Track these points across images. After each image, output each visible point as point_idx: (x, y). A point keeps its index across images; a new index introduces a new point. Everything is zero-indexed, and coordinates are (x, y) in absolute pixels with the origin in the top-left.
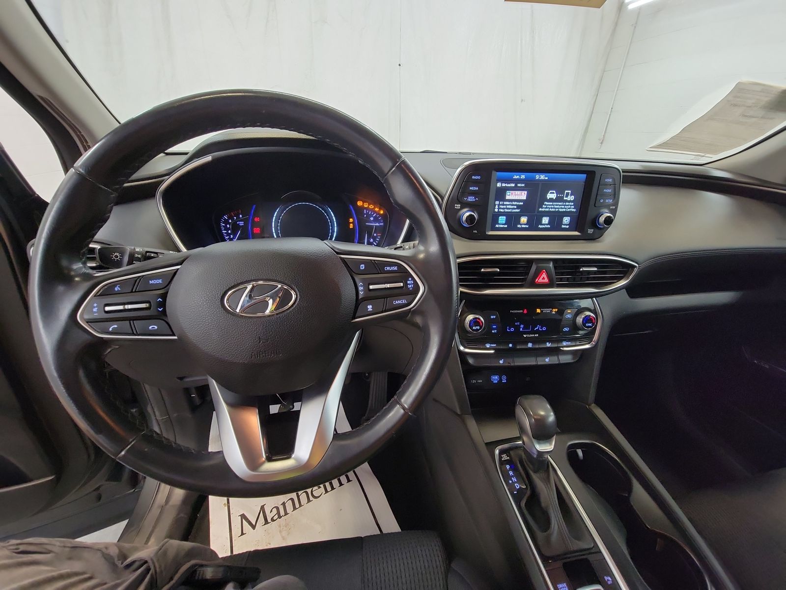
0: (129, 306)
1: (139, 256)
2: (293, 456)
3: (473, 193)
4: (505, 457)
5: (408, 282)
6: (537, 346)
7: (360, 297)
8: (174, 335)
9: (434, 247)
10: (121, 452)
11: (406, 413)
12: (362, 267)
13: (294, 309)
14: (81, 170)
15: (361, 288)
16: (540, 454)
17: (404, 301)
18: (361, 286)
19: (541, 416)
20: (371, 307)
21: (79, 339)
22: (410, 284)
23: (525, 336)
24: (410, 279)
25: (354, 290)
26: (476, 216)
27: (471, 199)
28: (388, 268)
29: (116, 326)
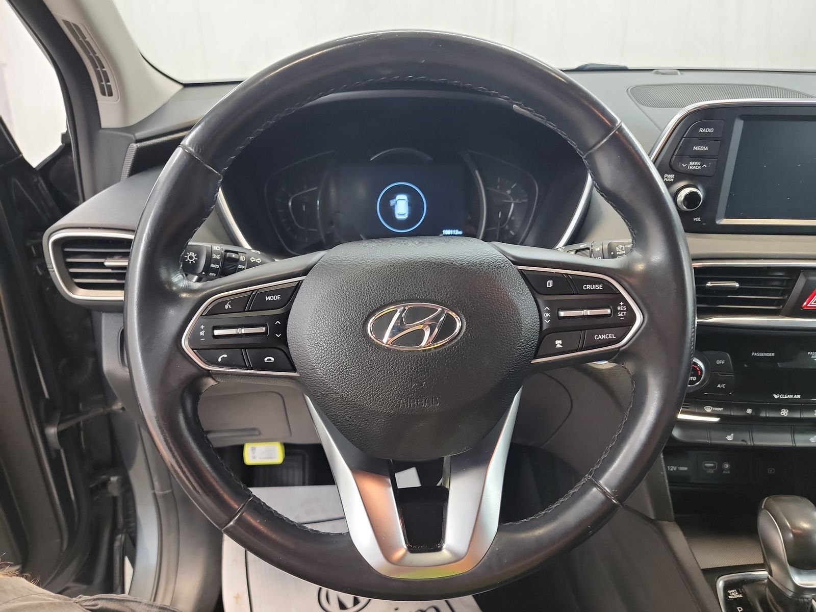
0: (243, 330)
1: (218, 257)
2: (444, 546)
3: (698, 156)
4: (734, 594)
5: (619, 308)
6: (797, 415)
7: (545, 327)
8: (294, 370)
9: (657, 255)
10: (229, 522)
11: (608, 500)
12: (550, 283)
13: (458, 342)
14: (191, 149)
15: (546, 315)
16: (800, 590)
17: (611, 336)
18: (547, 311)
19: (804, 530)
20: (560, 342)
21: (182, 371)
22: (621, 311)
23: (776, 396)
24: (622, 304)
25: (537, 316)
26: (701, 194)
27: (694, 166)
28: (589, 287)
29: (225, 356)
